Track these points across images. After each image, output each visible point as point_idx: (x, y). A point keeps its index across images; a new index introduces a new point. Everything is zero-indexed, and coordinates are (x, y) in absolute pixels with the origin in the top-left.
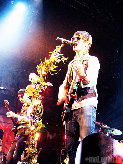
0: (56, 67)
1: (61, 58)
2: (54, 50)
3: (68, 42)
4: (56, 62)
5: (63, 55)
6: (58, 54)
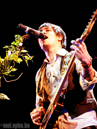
0: (15, 70)
1: (24, 56)
2: (12, 44)
3: (34, 32)
4: (16, 62)
5: (27, 52)
6: (18, 50)
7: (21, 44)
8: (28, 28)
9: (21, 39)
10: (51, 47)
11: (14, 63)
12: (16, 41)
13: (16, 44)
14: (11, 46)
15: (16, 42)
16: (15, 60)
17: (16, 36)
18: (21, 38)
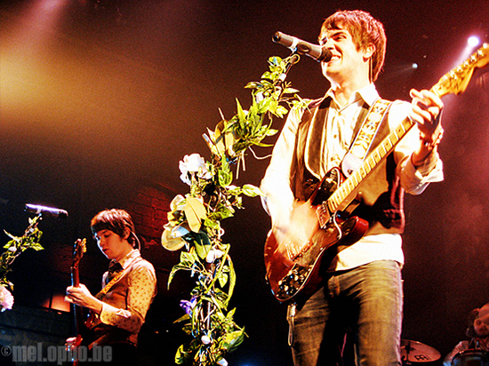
1: (290, 101)
2: (263, 77)
3: (310, 49)
4: (274, 116)
5: (297, 93)
6: (277, 90)
7: (283, 77)
8: (296, 41)
9: (283, 66)
10: (351, 72)
11: (270, 118)
12: (272, 70)
13: (271, 78)
14: (262, 82)
15: (271, 72)
16: (273, 112)
17: (271, 59)
18: (282, 63)
